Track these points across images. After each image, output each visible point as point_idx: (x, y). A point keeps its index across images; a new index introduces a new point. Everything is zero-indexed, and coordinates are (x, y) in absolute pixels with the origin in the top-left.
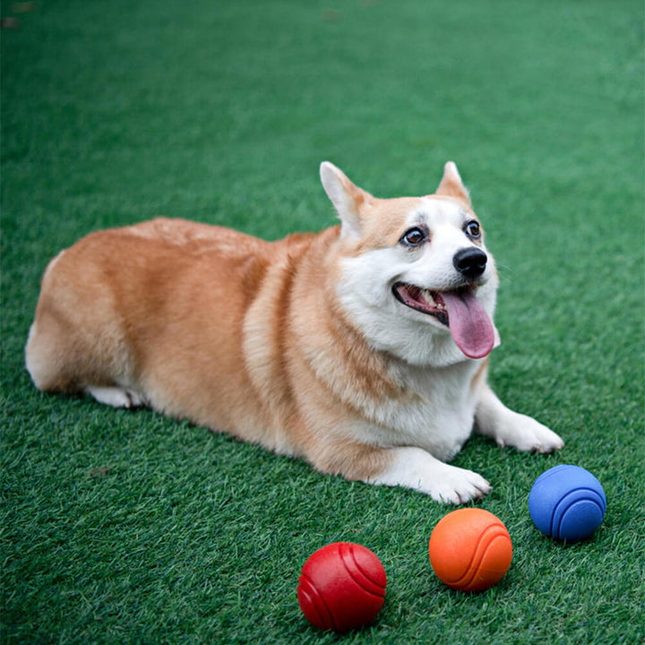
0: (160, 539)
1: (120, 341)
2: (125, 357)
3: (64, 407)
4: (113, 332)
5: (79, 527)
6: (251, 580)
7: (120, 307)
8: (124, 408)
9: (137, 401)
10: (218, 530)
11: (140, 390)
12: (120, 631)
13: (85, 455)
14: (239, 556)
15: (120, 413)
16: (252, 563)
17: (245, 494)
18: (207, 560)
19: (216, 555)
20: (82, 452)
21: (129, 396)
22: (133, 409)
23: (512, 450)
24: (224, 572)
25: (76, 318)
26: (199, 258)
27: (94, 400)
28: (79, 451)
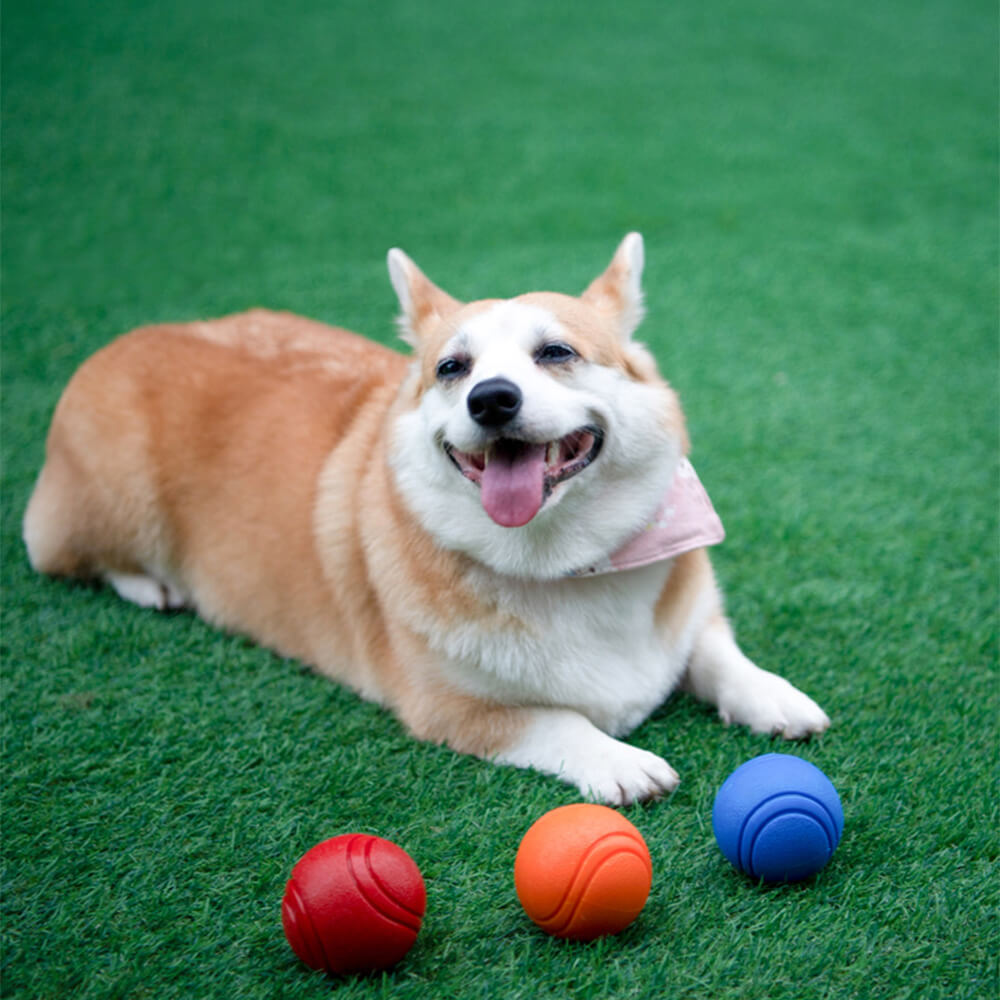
0: (127, 810)
1: (151, 505)
2: (156, 530)
3: (66, 599)
4: (141, 490)
5: (16, 780)
6: (239, 885)
7: (156, 451)
8: (155, 610)
9: (176, 600)
10: (220, 806)
11: (182, 585)
12: (15, 937)
13: (69, 675)
14: (235, 848)
15: (144, 615)
16: (252, 861)
17: (286, 756)
18: (186, 849)
19: (201, 841)
20: (66, 671)
21: (165, 590)
22: (168, 612)
23: (741, 730)
24: (206, 870)
25: (92, 460)
26: (287, 379)
27: (114, 594)
28: (64, 666)
